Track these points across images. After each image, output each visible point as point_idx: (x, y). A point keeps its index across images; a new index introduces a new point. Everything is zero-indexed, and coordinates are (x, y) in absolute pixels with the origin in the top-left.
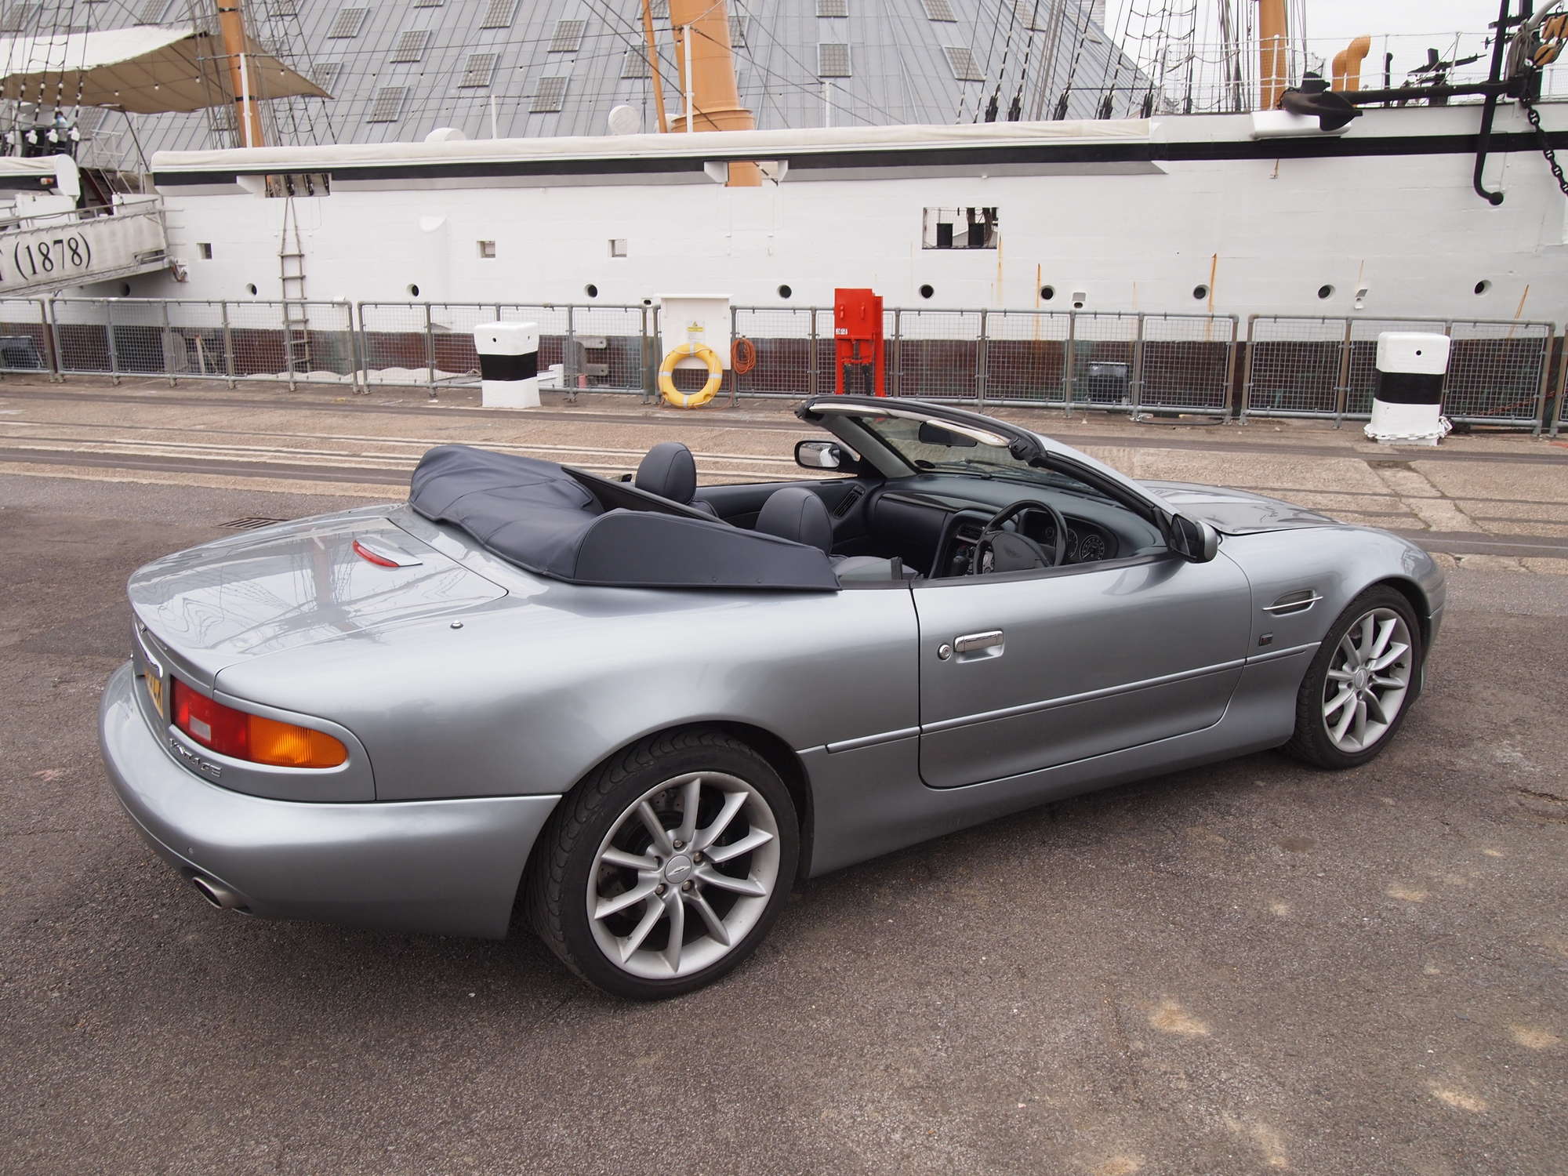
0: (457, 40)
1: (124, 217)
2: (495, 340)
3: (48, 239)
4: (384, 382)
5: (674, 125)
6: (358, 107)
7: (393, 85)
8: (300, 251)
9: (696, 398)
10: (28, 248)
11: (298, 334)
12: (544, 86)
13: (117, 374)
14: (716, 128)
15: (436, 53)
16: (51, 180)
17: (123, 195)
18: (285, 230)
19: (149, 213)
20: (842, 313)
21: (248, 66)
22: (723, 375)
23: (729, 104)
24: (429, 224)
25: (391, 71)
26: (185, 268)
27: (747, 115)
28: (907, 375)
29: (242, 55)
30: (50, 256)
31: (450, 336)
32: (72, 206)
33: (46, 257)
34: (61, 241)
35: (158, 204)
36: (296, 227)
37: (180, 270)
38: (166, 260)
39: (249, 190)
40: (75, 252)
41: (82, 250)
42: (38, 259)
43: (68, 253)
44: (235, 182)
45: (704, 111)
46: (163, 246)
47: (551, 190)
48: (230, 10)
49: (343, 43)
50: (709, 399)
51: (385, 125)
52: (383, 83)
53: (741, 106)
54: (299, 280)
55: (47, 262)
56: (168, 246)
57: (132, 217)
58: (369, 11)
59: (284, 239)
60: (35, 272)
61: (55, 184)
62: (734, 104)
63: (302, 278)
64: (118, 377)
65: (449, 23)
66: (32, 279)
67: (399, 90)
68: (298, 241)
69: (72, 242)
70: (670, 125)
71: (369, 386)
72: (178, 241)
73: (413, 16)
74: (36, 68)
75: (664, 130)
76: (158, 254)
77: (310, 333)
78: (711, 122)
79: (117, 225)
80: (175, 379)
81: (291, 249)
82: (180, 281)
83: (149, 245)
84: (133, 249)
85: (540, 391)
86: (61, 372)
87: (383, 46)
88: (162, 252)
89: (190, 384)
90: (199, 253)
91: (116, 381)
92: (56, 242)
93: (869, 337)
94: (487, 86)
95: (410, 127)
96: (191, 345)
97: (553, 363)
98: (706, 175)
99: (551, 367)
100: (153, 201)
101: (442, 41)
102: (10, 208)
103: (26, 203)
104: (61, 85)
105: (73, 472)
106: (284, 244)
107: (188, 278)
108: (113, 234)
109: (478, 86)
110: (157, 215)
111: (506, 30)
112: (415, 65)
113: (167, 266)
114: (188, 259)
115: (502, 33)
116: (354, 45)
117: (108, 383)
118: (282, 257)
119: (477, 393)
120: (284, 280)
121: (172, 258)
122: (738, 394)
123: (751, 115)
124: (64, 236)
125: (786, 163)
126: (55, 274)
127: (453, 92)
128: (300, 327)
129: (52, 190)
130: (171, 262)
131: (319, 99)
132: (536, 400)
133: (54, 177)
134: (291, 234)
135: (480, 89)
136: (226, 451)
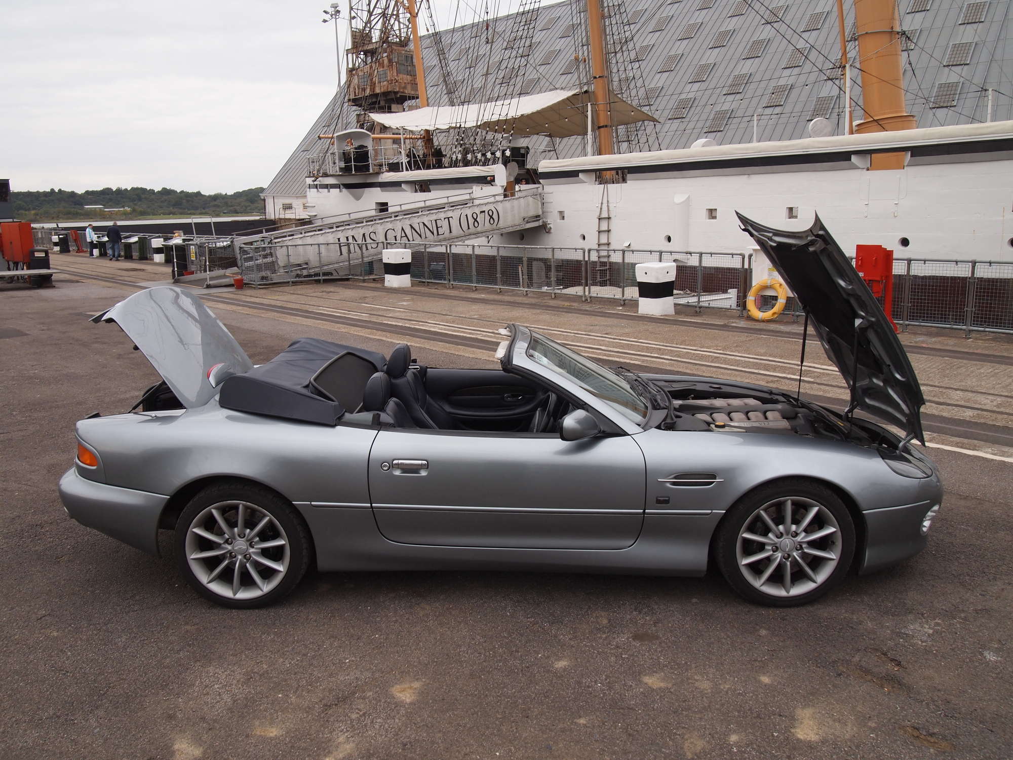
0: (767, 76)
1: (520, 198)
2: (646, 273)
3: (477, 211)
4: (599, 296)
5: (857, 128)
6: (700, 125)
7: (723, 108)
8: (609, 215)
9: (768, 315)
10: (467, 215)
11: (603, 264)
12: (819, 103)
13: (475, 285)
14: (884, 129)
15: (753, 86)
16: (492, 178)
17: (521, 186)
18: (602, 203)
19: (533, 195)
20: (860, 262)
21: (592, 111)
22: (787, 300)
23: (896, 112)
24: (679, 198)
25: (723, 100)
26: (550, 225)
27: (911, 118)
28: (914, 306)
29: (589, 104)
30: (478, 220)
31: (686, 267)
32: (501, 191)
33: (475, 220)
34: (484, 212)
35: (540, 190)
36: (608, 201)
37: (549, 226)
38: (541, 221)
39: (585, 180)
40: (491, 217)
41: (495, 216)
42: (471, 221)
43: (488, 218)
44: (578, 176)
45: (876, 118)
46: (540, 213)
47: (753, 176)
48: (599, 77)
49: (697, 85)
50: (776, 316)
51: (715, 133)
52: (718, 108)
53: (906, 112)
54: (607, 233)
55: (476, 222)
56: (543, 212)
57: (524, 197)
58: (715, 64)
59: (601, 209)
60: (469, 228)
61: (493, 180)
62: (901, 112)
63: (609, 231)
64: (475, 287)
65: (763, 68)
66: (467, 232)
67: (726, 112)
68: (608, 209)
69: (490, 212)
70: (855, 128)
71: (591, 297)
72: (549, 210)
73: (742, 64)
74: (495, 118)
75: (851, 132)
76: (537, 218)
77: (610, 263)
78: (880, 125)
79: (516, 202)
80: (500, 289)
81: (605, 215)
82: (547, 232)
83: (532, 213)
84: (523, 215)
85: (675, 304)
86: (452, 283)
87: (721, 84)
88: (539, 216)
89: (507, 292)
90: (557, 216)
91: (474, 289)
92: (481, 212)
93: (878, 279)
94: (782, 105)
95: (730, 134)
96: (548, 268)
97: (731, 288)
98: (853, 163)
99: (730, 291)
100: (537, 188)
101: (757, 77)
102: (470, 194)
103: (478, 191)
104: (505, 127)
105: (386, 337)
106: (601, 212)
107: (552, 231)
108: (513, 207)
109: (776, 106)
110: (538, 196)
111: (799, 68)
112: (739, 95)
113: (541, 224)
114: (553, 220)
115: (796, 71)
116: (703, 86)
117: (470, 289)
118: (599, 219)
119: (634, 304)
120: (599, 232)
121: (544, 220)
122: (798, 313)
123: (915, 119)
124: (486, 208)
125: (909, 153)
126: (479, 229)
127: (760, 110)
128: (605, 260)
129: (492, 183)
130: (543, 222)
131: (652, 123)
132: (671, 311)
133: (494, 176)
134: (605, 206)
135: (777, 108)
136: (470, 331)
